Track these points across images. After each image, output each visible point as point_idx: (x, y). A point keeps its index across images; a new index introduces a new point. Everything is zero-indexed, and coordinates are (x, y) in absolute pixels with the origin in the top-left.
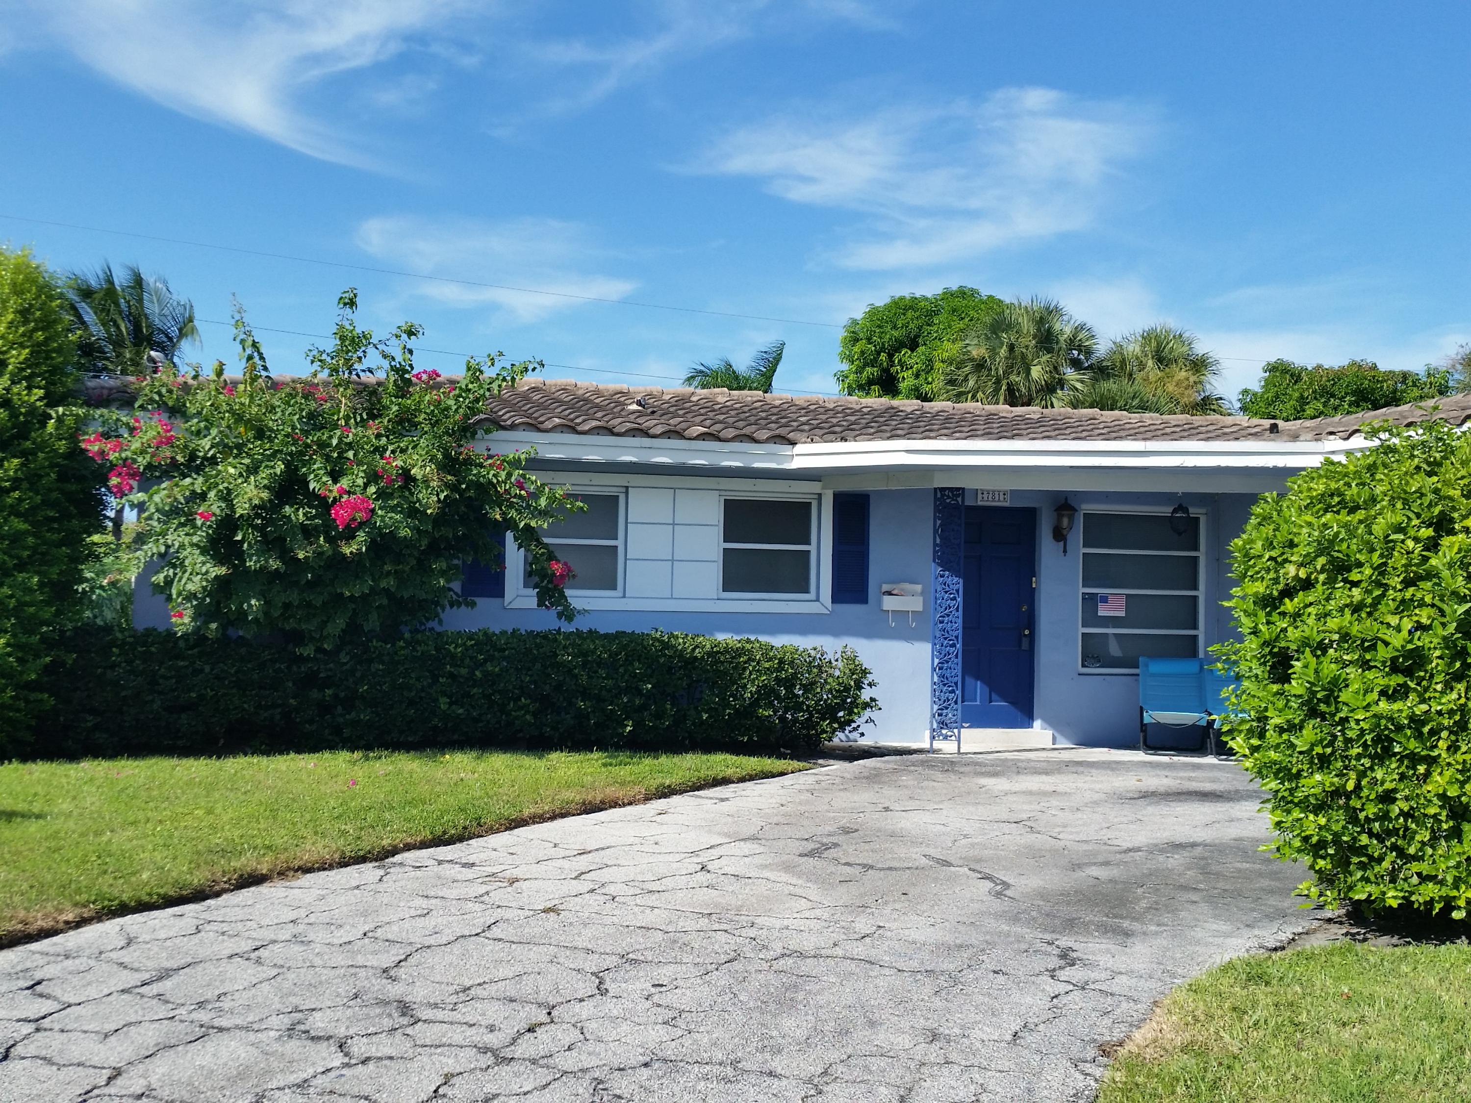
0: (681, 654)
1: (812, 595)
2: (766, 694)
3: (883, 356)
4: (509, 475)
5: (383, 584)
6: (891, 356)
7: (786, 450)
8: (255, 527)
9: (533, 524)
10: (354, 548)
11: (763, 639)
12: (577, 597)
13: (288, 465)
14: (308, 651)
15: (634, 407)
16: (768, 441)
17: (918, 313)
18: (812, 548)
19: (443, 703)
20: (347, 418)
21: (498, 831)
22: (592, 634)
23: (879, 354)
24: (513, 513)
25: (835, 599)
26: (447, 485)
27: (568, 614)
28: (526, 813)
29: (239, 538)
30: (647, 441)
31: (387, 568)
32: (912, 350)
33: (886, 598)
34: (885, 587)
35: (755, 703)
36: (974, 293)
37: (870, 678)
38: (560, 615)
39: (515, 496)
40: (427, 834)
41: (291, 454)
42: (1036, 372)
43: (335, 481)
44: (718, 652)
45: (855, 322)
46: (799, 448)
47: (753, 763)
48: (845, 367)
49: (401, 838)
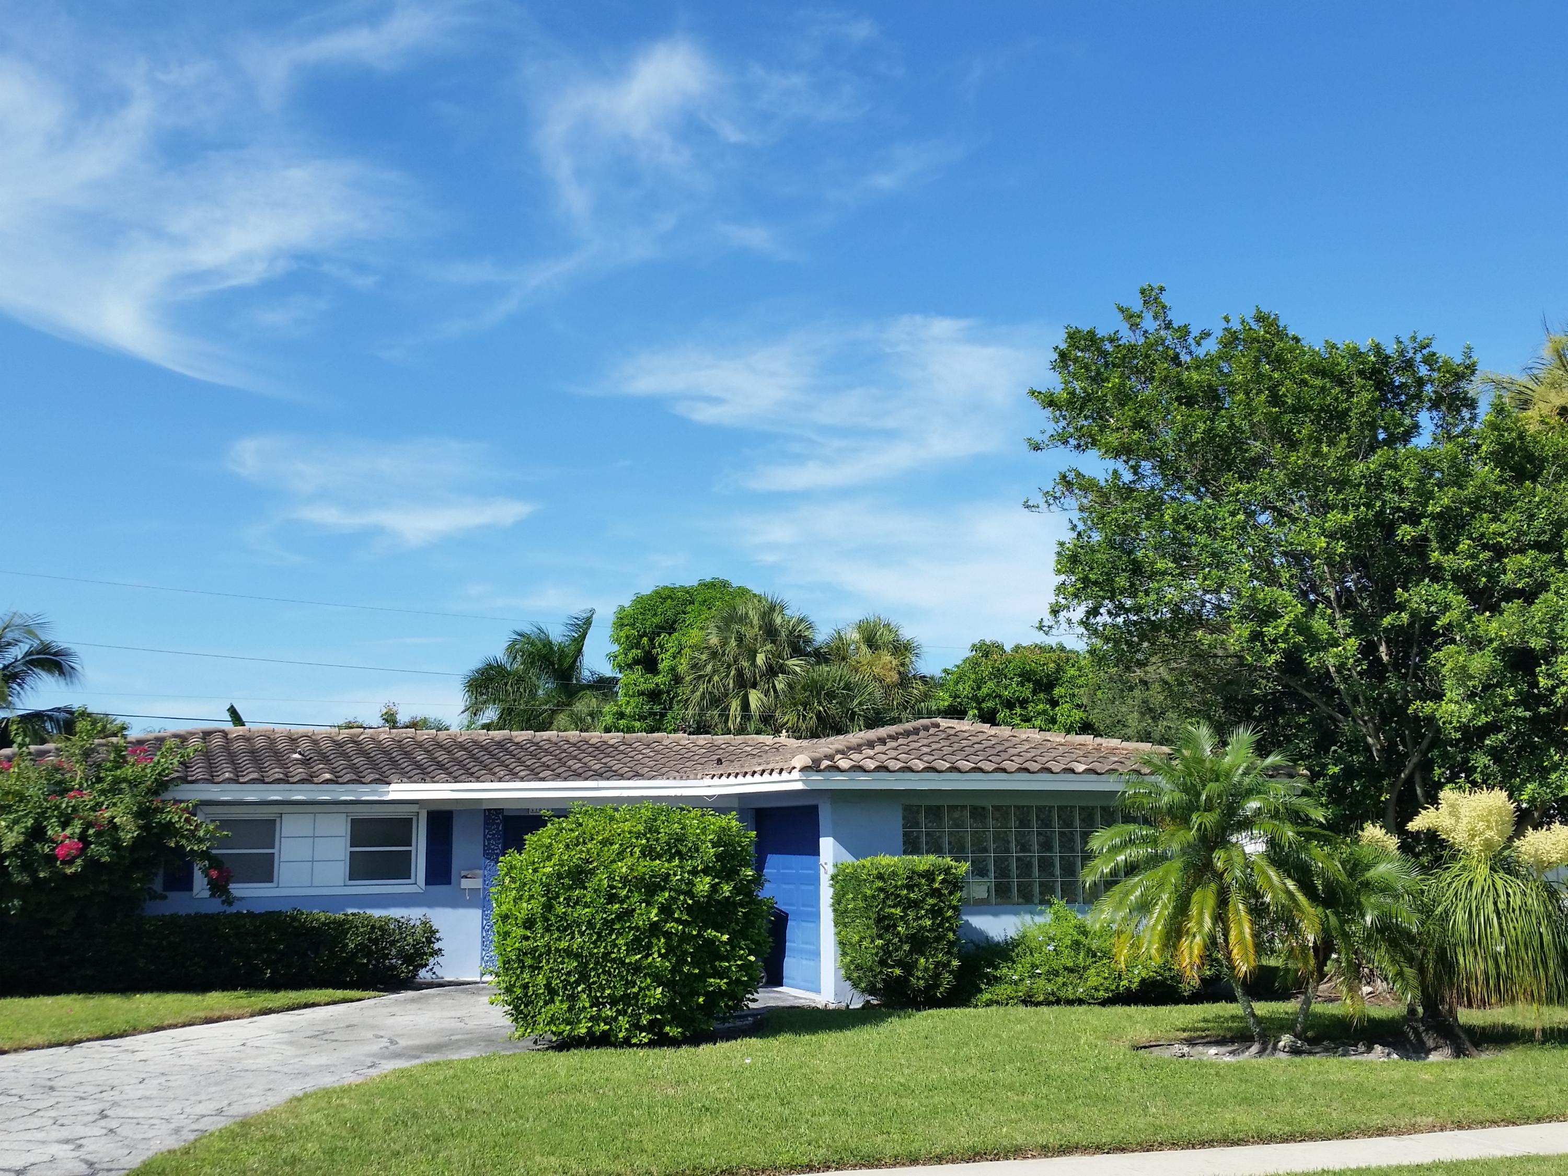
0: (303, 925)
1: (412, 881)
2: (362, 949)
3: (645, 640)
4: (180, 818)
5: (101, 888)
6: (651, 640)
7: (384, 788)
8: (18, 857)
9: (196, 848)
10: (73, 870)
11: (369, 912)
12: (238, 889)
13: (36, 820)
14: (52, 932)
15: (297, 756)
16: (371, 782)
17: (675, 602)
18: (413, 848)
19: (141, 963)
20: (81, 784)
21: (146, 1033)
22: (250, 914)
23: (641, 637)
24: (184, 842)
25: (428, 882)
26: (139, 827)
27: (229, 901)
28: (166, 1023)
29: (7, 864)
30: (287, 786)
31: (104, 878)
32: (670, 634)
33: (463, 880)
34: (463, 873)
35: (354, 954)
36: (725, 585)
37: (438, 935)
38: (223, 902)
39: (187, 830)
40: (101, 1034)
41: (38, 813)
42: (760, 659)
43: (63, 830)
44: (329, 923)
45: (622, 609)
46: (393, 787)
47: (339, 994)
48: (615, 648)
49: (84, 1036)
